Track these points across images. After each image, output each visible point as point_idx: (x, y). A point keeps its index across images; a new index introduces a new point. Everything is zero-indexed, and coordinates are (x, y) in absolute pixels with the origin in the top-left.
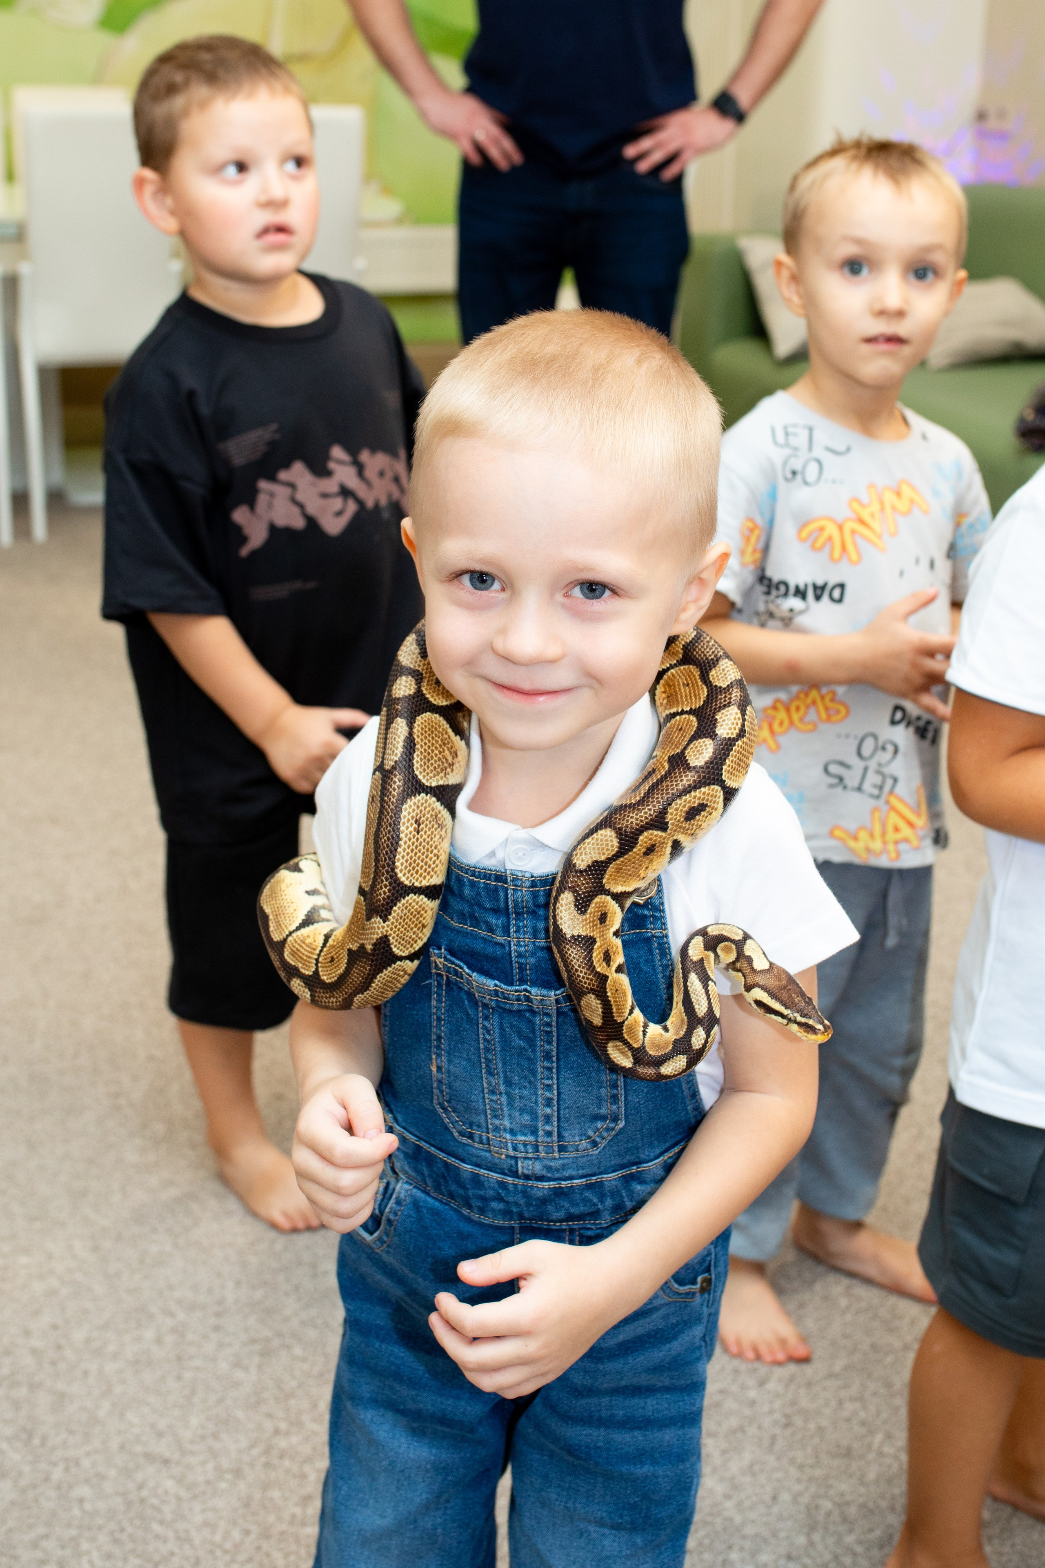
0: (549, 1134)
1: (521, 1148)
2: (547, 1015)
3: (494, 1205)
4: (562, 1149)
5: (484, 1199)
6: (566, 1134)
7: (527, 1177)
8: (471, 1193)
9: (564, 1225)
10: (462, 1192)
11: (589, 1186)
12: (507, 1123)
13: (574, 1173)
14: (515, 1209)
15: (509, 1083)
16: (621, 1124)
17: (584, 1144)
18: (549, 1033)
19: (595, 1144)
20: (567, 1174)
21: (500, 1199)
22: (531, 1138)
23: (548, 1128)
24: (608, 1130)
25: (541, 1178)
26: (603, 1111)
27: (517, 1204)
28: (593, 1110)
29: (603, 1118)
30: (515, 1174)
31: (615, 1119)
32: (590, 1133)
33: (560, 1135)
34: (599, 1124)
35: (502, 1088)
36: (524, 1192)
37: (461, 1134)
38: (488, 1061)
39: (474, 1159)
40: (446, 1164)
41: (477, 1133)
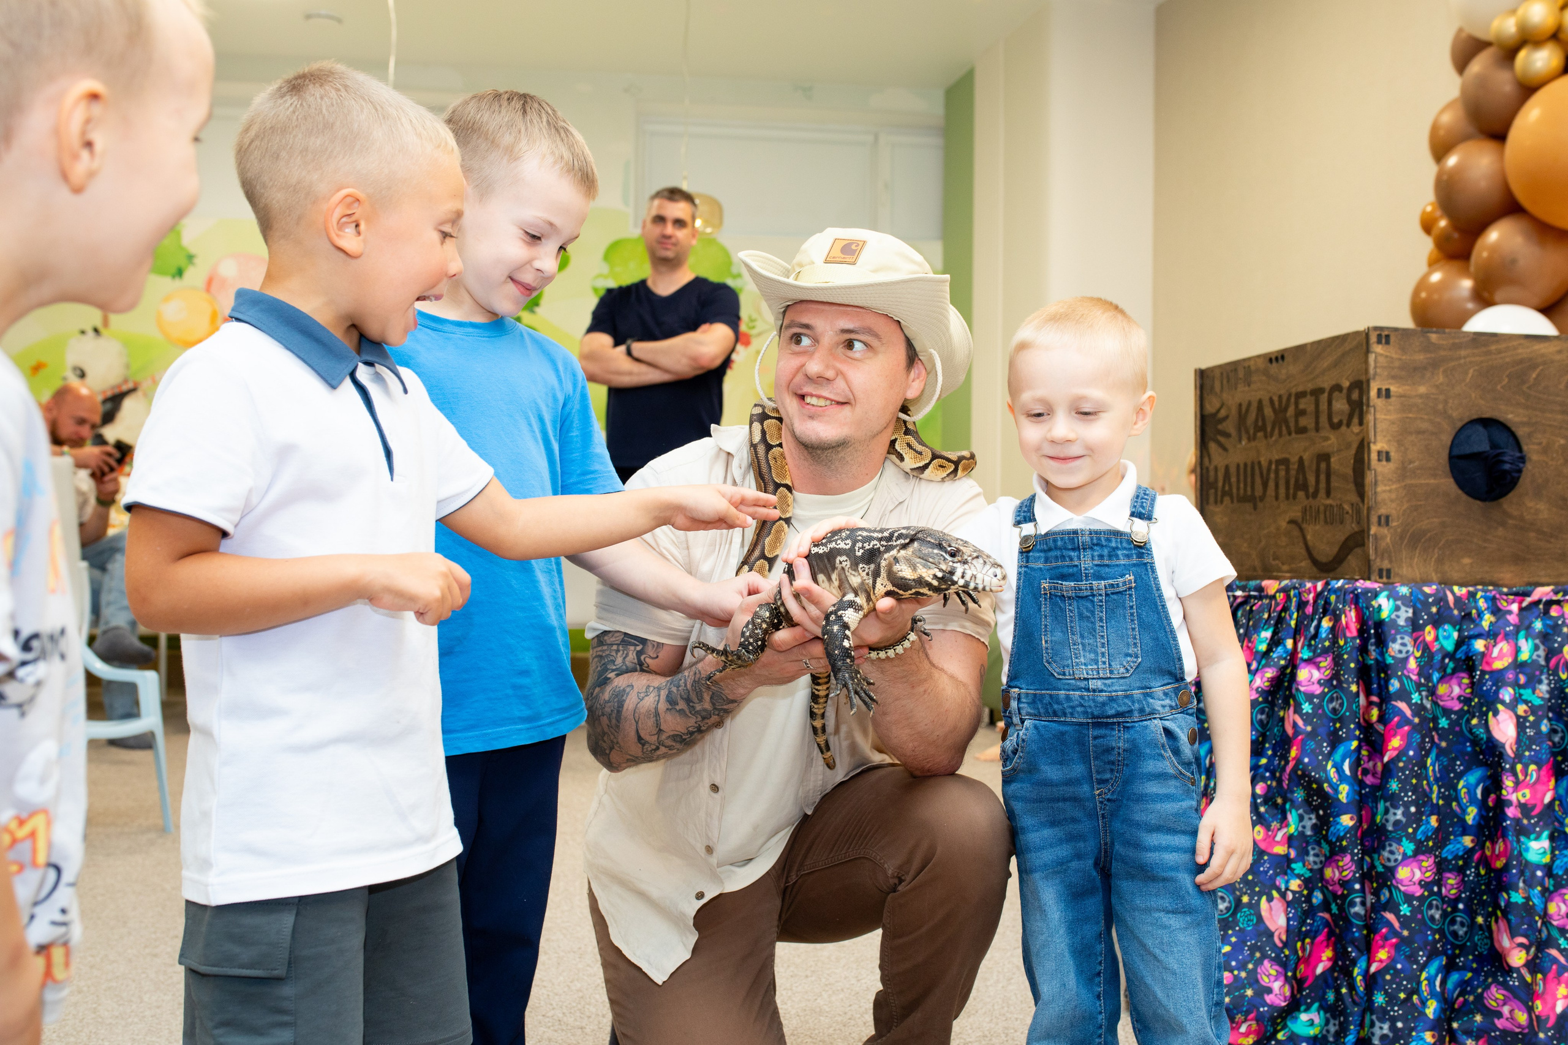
0: (1104, 663)
1: (1090, 672)
2: (1100, 595)
3: (1079, 709)
4: (1111, 672)
5: (1073, 707)
6: (1112, 664)
7: (1094, 691)
8: (1065, 705)
9: (1115, 720)
10: (1060, 707)
11: (1126, 697)
12: (1082, 660)
13: (1118, 688)
14: (1089, 710)
15: (1082, 637)
16: (1140, 660)
17: (1122, 670)
18: (1101, 606)
19: (1128, 671)
20: (1114, 688)
21: (1082, 706)
22: (1096, 667)
23: (1103, 659)
24: (1134, 662)
25: (1101, 691)
26: (1130, 651)
27: (1090, 707)
28: (1125, 650)
29: (1131, 656)
30: (1088, 690)
31: (1137, 657)
32: (1125, 664)
33: (1110, 665)
34: (1129, 659)
35: (1079, 641)
36: (1094, 700)
37: (1059, 674)
38: (1071, 627)
39: (1066, 687)
40: (1051, 695)
41: (1067, 670)
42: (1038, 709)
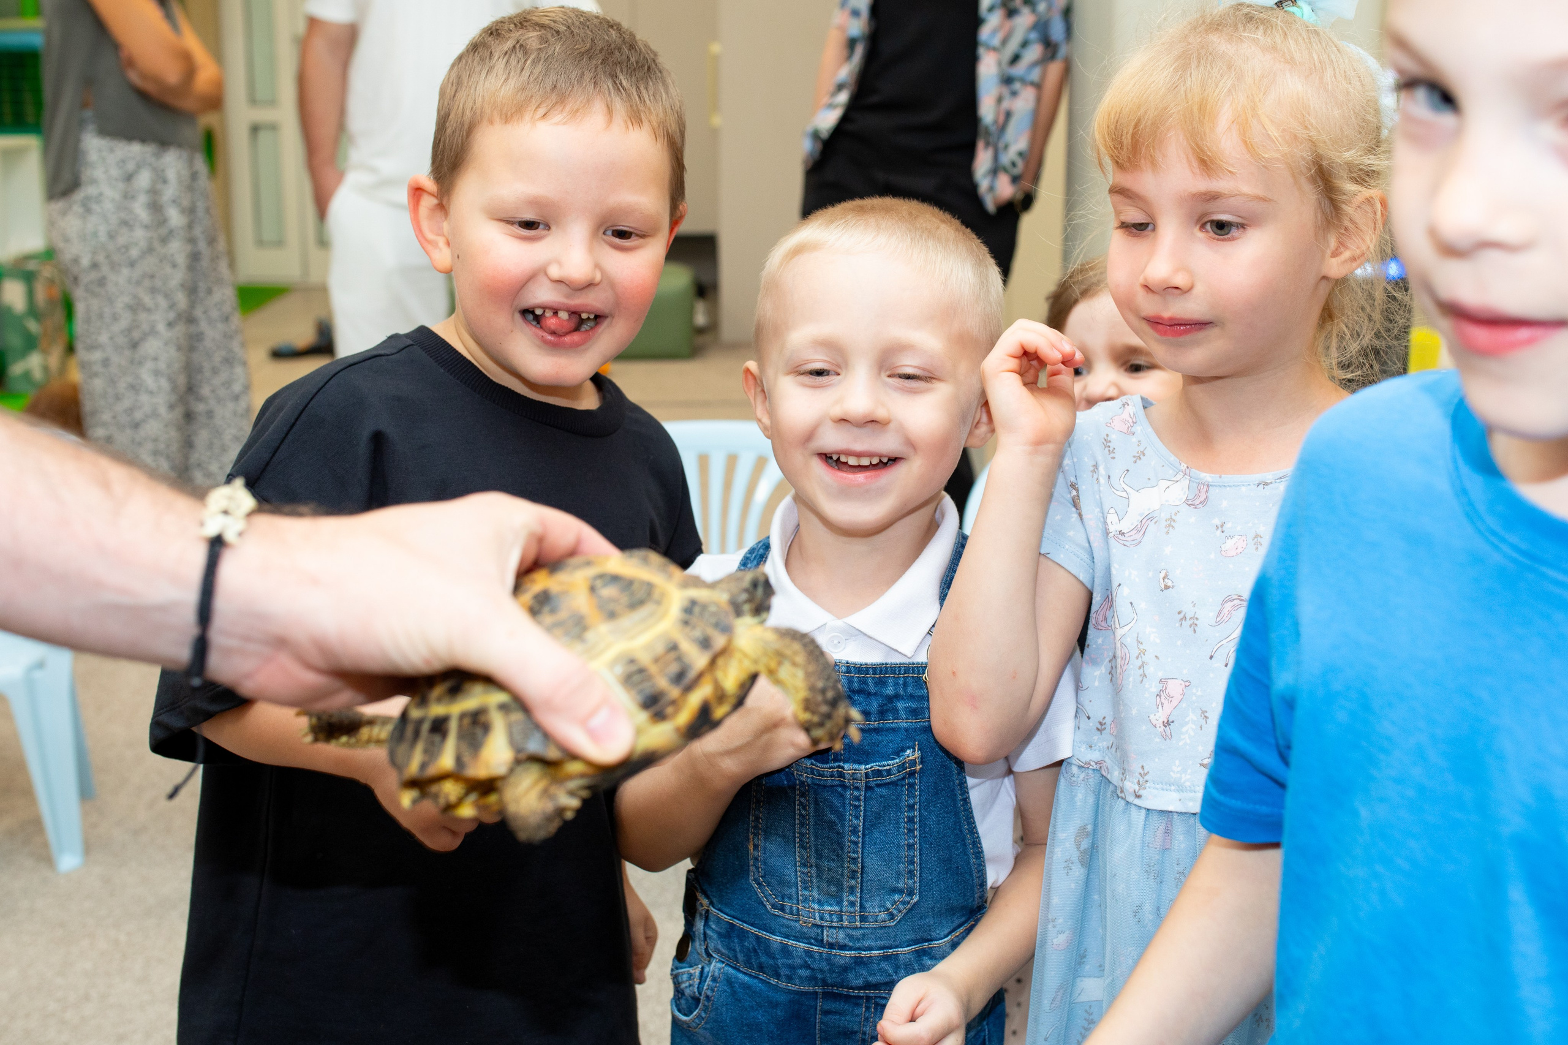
0: (852, 904)
1: (827, 917)
2: (857, 788)
3: (802, 972)
4: (863, 919)
5: (792, 968)
6: (867, 905)
7: (831, 946)
8: (780, 962)
9: (862, 993)
10: (771, 962)
11: (886, 958)
12: (815, 893)
13: (873, 944)
14: (819, 976)
15: (819, 856)
16: (916, 898)
17: (883, 915)
18: (857, 807)
19: (892, 916)
20: (867, 944)
21: (807, 967)
22: (837, 908)
23: (852, 898)
24: (903, 903)
25: (843, 947)
26: (901, 885)
27: (821, 971)
28: (893, 883)
29: (900, 891)
30: (820, 942)
31: (911, 893)
32: (889, 905)
33: (862, 907)
34: (896, 897)
35: (813, 860)
36: (828, 960)
37: (774, 906)
38: (802, 835)
39: (784, 930)
40: (758, 938)
41: (787, 904)
42: (734, 950)
